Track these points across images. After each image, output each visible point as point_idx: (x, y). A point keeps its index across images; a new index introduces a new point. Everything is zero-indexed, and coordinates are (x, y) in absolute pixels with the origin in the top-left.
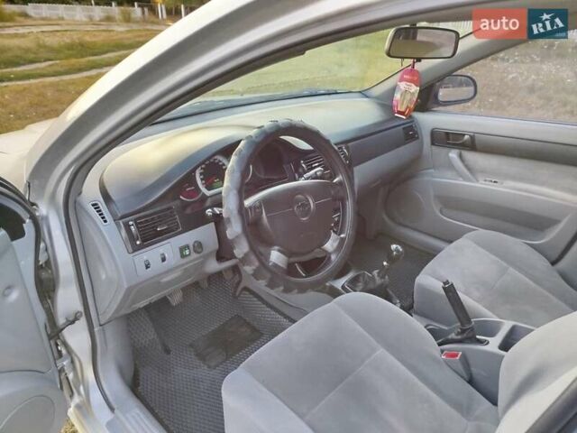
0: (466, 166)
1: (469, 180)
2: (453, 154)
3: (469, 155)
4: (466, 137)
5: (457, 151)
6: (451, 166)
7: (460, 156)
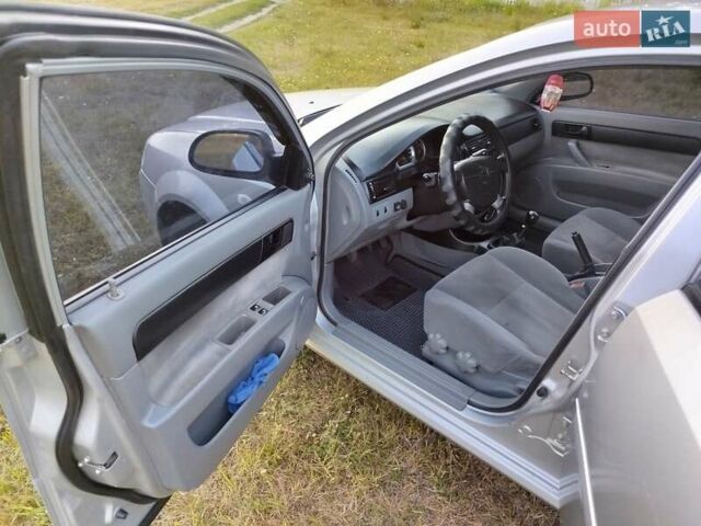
0: (583, 154)
1: (586, 166)
2: (572, 144)
3: (586, 144)
4: (584, 128)
5: (575, 140)
6: (569, 154)
7: (578, 145)
